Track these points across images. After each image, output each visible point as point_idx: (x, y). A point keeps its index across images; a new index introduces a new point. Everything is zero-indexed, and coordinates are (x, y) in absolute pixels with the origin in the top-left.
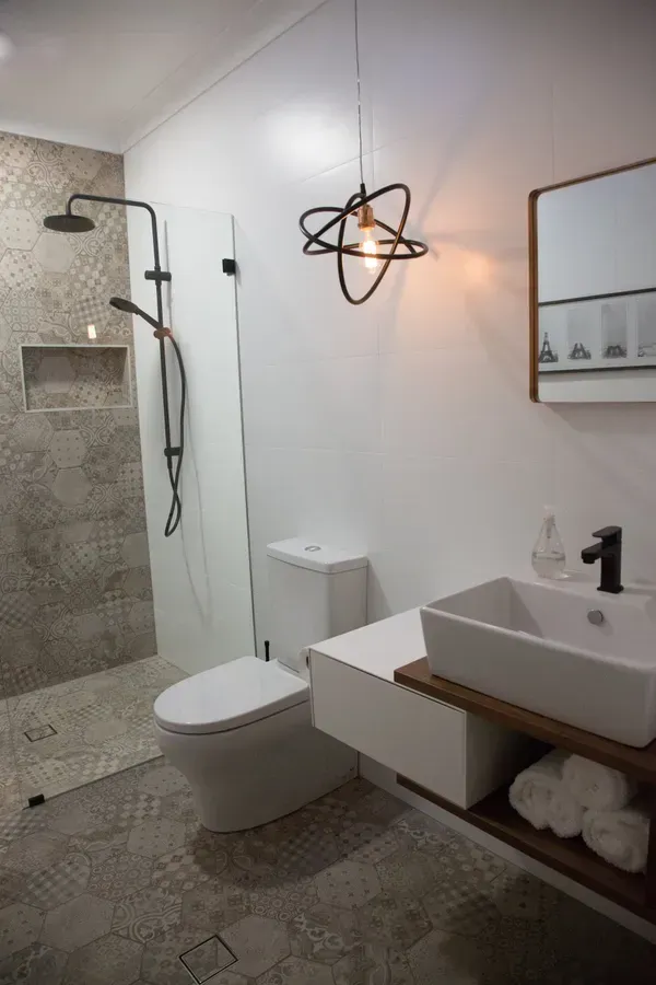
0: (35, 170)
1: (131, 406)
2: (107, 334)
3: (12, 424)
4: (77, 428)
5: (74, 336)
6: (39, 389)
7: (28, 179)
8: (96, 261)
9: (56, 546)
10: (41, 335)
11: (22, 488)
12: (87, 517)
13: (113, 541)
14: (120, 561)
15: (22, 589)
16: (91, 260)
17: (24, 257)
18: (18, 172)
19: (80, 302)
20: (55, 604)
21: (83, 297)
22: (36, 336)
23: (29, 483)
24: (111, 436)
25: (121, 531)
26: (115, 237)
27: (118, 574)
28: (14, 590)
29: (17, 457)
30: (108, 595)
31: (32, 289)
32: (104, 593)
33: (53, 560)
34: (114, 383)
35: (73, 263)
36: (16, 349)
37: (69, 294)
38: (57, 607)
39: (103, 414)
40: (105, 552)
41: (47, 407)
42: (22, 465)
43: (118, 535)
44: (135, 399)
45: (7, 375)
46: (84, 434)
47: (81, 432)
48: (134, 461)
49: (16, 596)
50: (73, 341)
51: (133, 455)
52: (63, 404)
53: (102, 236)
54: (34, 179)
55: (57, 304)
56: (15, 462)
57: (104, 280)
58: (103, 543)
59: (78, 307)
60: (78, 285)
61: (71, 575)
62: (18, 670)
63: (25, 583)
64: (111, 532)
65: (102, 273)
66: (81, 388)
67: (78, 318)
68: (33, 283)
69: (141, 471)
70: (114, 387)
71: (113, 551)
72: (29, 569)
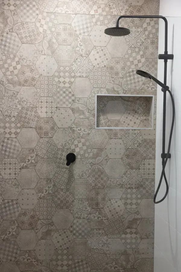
0: (111, 4)
1: (152, 128)
2: (142, 89)
3: (89, 134)
4: (121, 139)
5: (124, 90)
6: (105, 117)
7: (107, 9)
8: (140, 50)
9: (104, 199)
10: (107, 90)
11: (90, 167)
12: (122, 186)
13: (134, 201)
14: (137, 213)
15: (84, 218)
16: (137, 50)
17: (102, 50)
18: (103, 6)
19: (129, 72)
20: (99, 229)
21: (131, 70)
22: (105, 90)
23: (94, 164)
24: (140, 144)
25: (139, 196)
26: (151, 36)
27: (135, 220)
28: (80, 218)
29: (89, 150)
30: (128, 231)
31: (105, 66)
32: (126, 229)
33: (101, 206)
34: (145, 116)
35: (127, 52)
36: (94, 97)
37: (123, 69)
38: (100, 232)
39: (136, 132)
40: (129, 207)
41: (108, 126)
42: (91, 154)
43: (137, 198)
44: (155, 125)
45: (89, 109)
46: (125, 142)
47: (123, 141)
48: (150, 158)
49: (80, 221)
50: (123, 93)
51: (151, 155)
52: (117, 125)
53: (144, 36)
54: (111, 8)
55: (117, 74)
56: (88, 153)
57: (143, 60)
58: (129, 201)
59: (128, 75)
60: (129, 64)
61: (109, 216)
62: (76, 261)
63: (86, 215)
64: (134, 196)
65: (142, 56)
66: (127, 118)
67: (127, 81)
68: (106, 63)
69: (154, 165)
70: (145, 118)
71: (134, 206)
72: (88, 208)
